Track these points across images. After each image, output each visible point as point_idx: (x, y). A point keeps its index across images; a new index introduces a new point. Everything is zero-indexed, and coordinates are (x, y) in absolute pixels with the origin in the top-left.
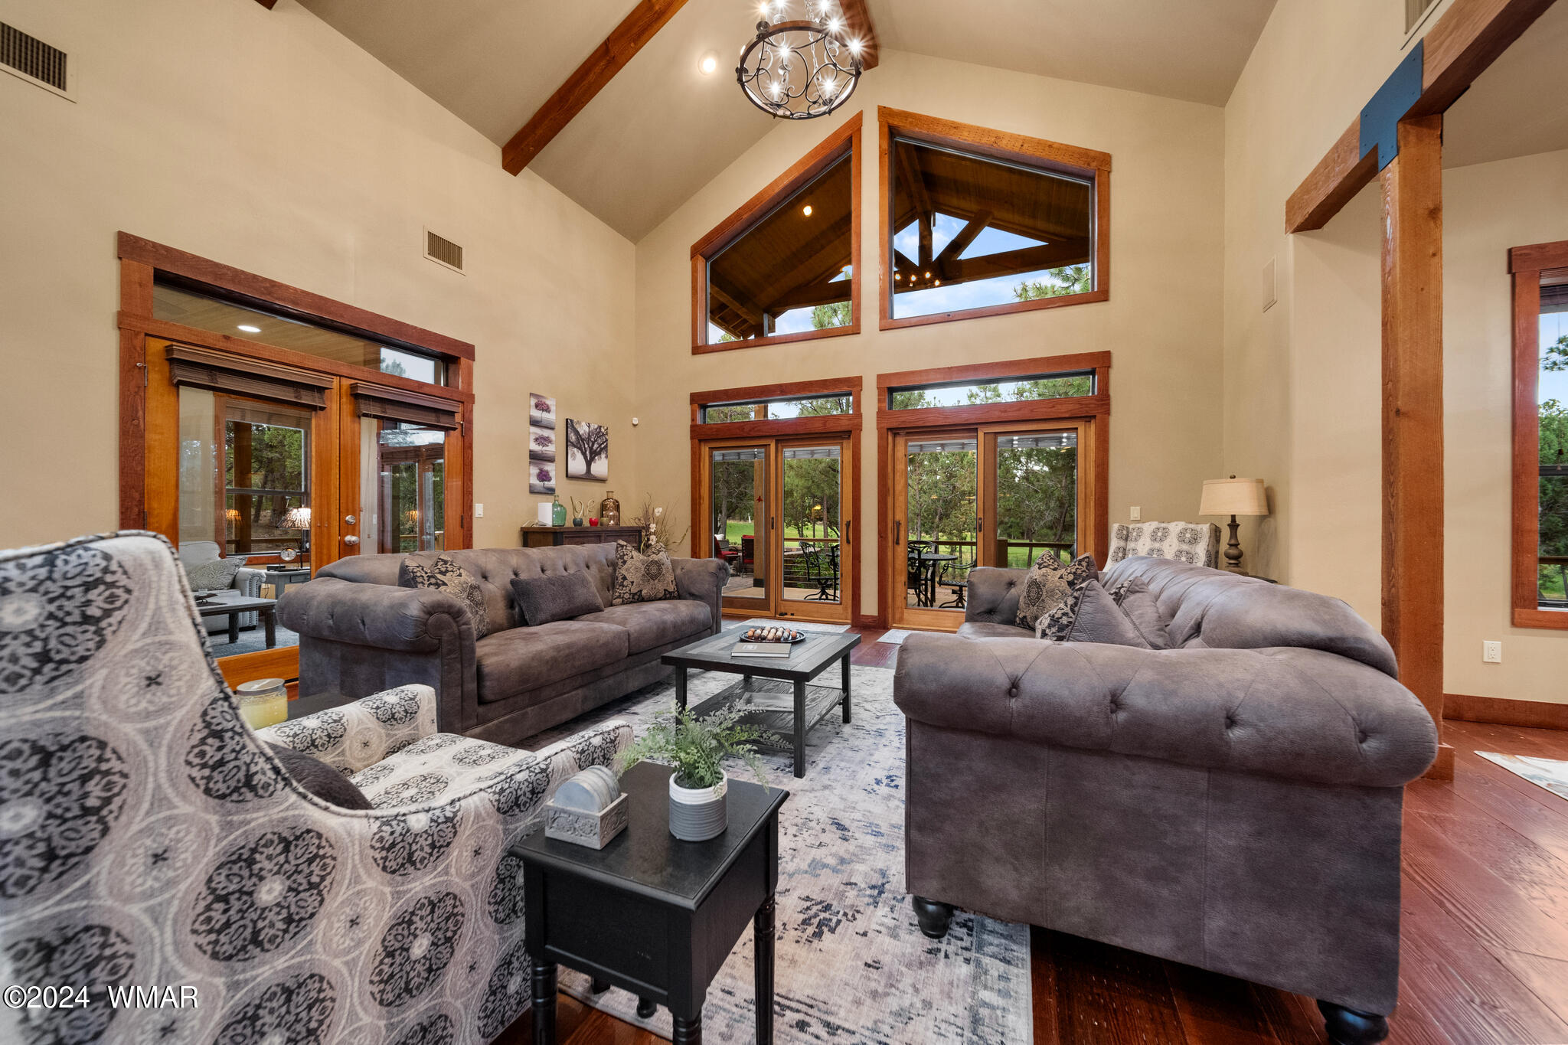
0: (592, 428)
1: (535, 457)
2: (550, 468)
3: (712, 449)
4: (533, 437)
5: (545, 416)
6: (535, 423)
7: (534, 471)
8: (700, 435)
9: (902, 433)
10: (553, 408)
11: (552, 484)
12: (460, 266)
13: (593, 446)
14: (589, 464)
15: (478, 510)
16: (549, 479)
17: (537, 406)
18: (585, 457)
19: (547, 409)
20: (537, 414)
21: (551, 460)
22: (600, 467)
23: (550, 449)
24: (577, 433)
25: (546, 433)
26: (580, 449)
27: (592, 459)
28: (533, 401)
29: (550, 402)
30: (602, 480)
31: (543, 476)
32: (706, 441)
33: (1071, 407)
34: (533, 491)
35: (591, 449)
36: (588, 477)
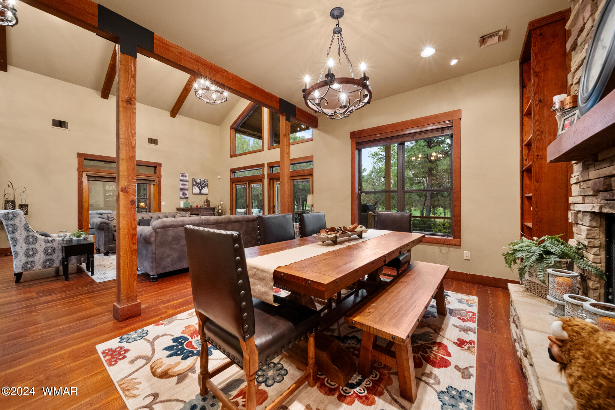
0: (202, 180)
1: (181, 189)
2: (186, 192)
3: (235, 185)
4: (180, 184)
5: (185, 178)
6: (181, 180)
7: (181, 193)
8: (234, 181)
9: (275, 179)
10: (187, 176)
11: (187, 196)
12: (157, 144)
13: (202, 185)
14: (200, 190)
15: (163, 203)
16: (186, 195)
17: (182, 176)
18: (199, 188)
19: (186, 177)
20: (182, 178)
21: (187, 190)
22: (205, 191)
23: (187, 187)
24: (196, 182)
25: (185, 183)
26: (197, 186)
27: (202, 189)
28: (181, 175)
29: (187, 175)
30: (206, 195)
31: (184, 194)
32: (234, 182)
33: (308, 172)
34: (181, 198)
35: (201, 186)
36: (200, 193)
